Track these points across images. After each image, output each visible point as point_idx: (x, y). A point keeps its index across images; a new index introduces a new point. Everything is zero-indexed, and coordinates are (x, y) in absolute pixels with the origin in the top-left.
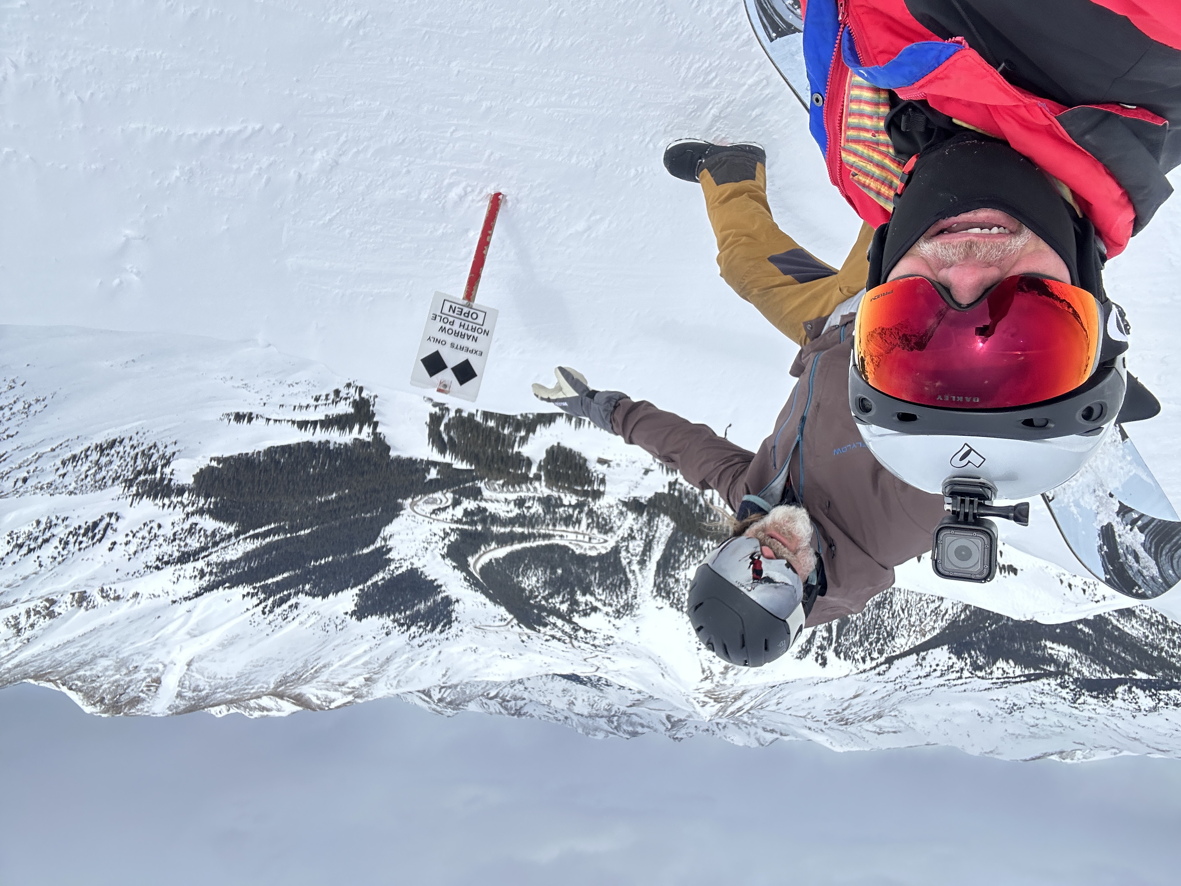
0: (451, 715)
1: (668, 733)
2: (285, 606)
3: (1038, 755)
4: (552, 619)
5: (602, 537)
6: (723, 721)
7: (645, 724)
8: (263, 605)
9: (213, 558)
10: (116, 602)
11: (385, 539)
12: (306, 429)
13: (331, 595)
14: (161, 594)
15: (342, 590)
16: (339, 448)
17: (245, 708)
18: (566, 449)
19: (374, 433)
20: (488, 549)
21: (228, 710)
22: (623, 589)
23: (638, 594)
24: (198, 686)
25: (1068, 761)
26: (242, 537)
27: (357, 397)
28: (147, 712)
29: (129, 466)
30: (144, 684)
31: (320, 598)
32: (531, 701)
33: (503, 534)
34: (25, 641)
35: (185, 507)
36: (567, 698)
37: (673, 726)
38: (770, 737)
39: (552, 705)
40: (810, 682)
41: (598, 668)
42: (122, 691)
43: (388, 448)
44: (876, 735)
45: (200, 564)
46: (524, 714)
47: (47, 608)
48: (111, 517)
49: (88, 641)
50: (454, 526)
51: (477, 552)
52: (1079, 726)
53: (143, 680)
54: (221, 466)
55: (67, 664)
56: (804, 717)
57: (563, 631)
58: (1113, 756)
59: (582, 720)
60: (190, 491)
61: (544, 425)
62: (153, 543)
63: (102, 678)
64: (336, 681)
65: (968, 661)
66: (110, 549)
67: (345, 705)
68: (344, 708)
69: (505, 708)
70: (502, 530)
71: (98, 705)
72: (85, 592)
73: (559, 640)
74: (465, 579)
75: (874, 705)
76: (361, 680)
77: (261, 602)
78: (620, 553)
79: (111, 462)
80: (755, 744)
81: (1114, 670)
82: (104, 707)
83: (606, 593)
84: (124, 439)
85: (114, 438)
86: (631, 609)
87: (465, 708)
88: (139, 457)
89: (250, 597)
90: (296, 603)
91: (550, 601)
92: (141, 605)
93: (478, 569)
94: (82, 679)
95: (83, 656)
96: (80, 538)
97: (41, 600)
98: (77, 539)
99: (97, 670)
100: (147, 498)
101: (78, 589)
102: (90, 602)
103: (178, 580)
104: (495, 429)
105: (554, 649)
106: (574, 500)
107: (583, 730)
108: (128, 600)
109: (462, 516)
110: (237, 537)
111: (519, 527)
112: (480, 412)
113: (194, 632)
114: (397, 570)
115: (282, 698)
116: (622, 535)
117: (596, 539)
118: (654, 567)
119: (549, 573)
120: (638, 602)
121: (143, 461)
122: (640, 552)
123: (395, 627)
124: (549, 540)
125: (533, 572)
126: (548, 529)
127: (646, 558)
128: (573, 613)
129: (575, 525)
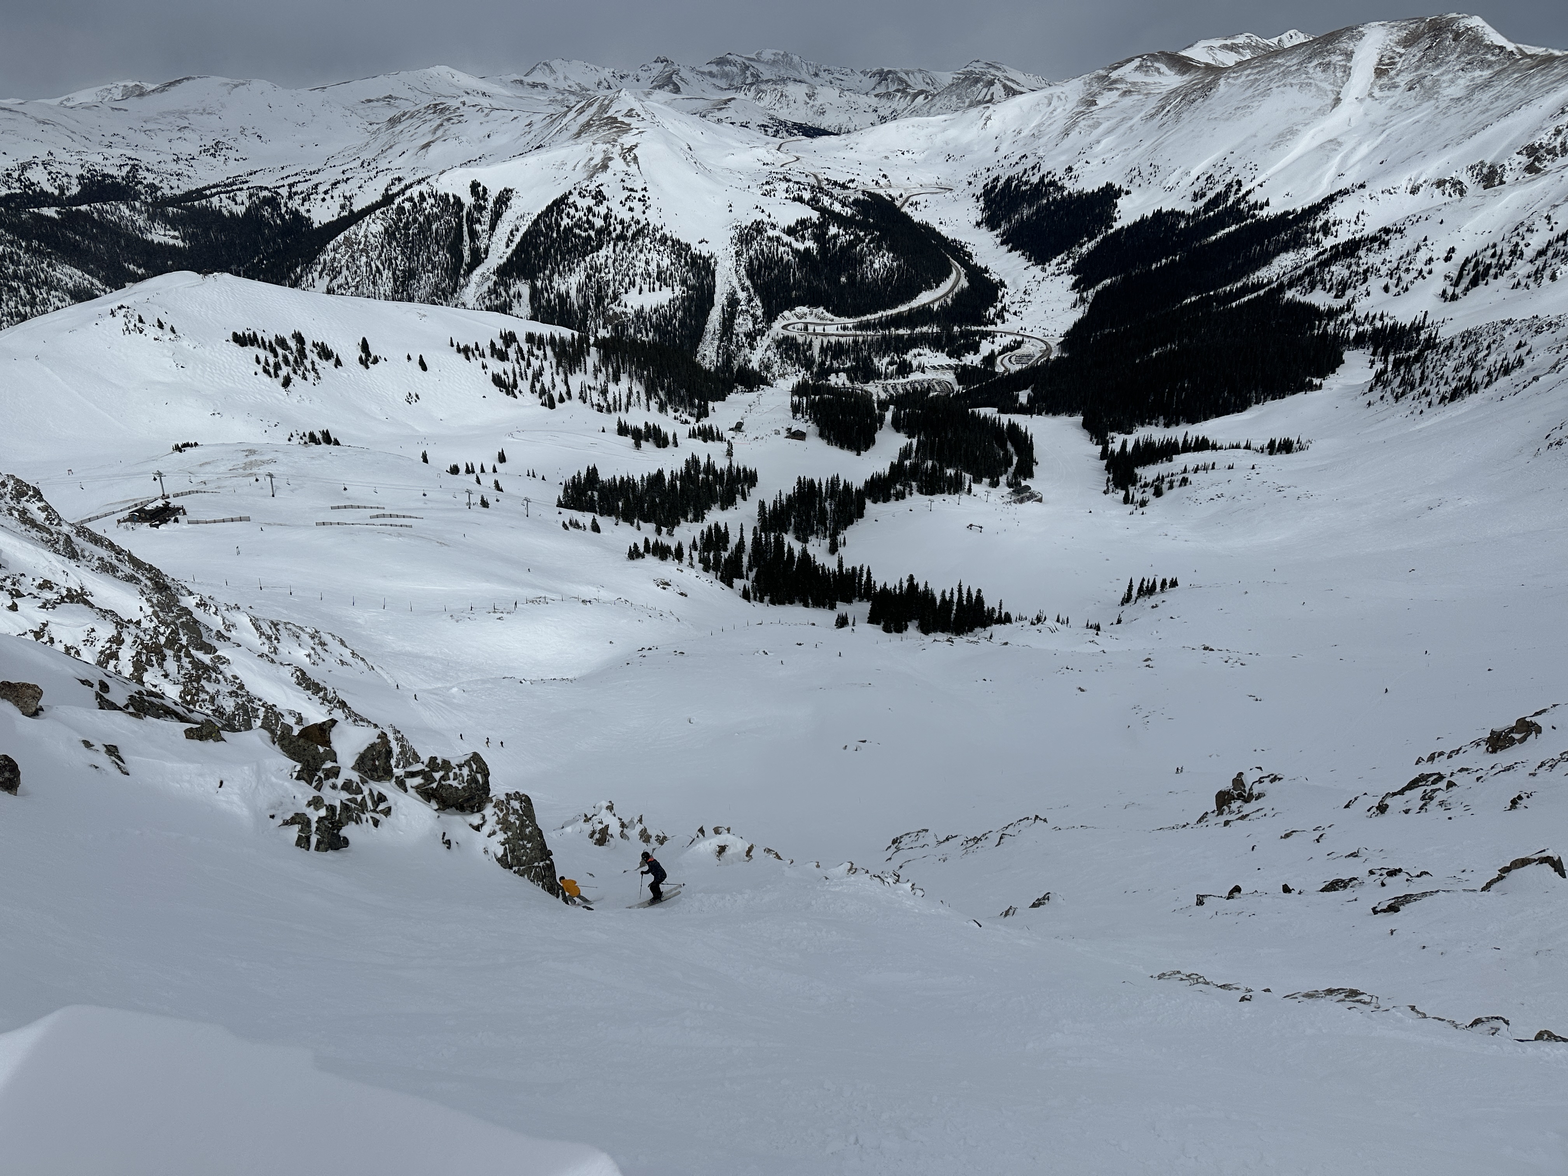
0: (974, 64)
1: (676, 67)
2: (1211, 195)
3: (172, 88)
4: (848, 211)
5: (791, 334)
6: (602, 93)
7: (708, 77)
8: (1241, 194)
9: (1311, 253)
10: (1442, 177)
11: (1083, 300)
12: (1197, 438)
13: (1150, 215)
14: (1380, 195)
15: (1135, 223)
16: (1151, 419)
17: (1257, 46)
18: (848, 448)
19: (1104, 443)
20: (942, 300)
21: (1280, 40)
22: (756, 263)
23: (734, 259)
24: (1324, 71)
25: (131, 84)
26: (1275, 285)
27: (1131, 490)
28: (1393, 27)
29: (1431, 366)
30: (1399, 66)
31: (1164, 211)
32: (867, 94)
33: (923, 324)
35: (1354, 320)
36: (817, 103)
37: (670, 78)
38: (538, 77)
39: (838, 91)
40: (491, 159)
41: (778, 150)
42: (1428, 53)
43: (1085, 425)
44: (394, 95)
45: (1328, 242)
46: (874, 75)
47: (1538, 159)
48: (1454, 293)
49: (1479, 119)
50: (991, 328)
51: (957, 294)
52: (122, 134)
53: (1401, 71)
54: (1308, 379)
55: (1507, 83)
56: (493, 109)
57: (832, 196)
58: (70, 96)
59: (796, 75)
60: (1346, 342)
61: (880, 476)
62: (1394, 265)
63: (1457, 68)
64: (1136, 96)
65: (283, 210)
66: (1452, 250)
67: (1121, 65)
68: (1122, 60)
69: (901, 81)
70: (925, 329)
71: (1463, 29)
72: (1485, 188)
73: (835, 183)
74: (970, 256)
75: (400, 137)
76: (1101, 102)
77: (1244, 196)
78: (764, 313)
79: (1456, 370)
80: (556, 64)
81: (87, 216)
82: (1454, 27)
83: (777, 255)
84: (1440, 403)
85: (1454, 404)
86: (742, 236)
87: (956, 76)
88: (1418, 381)
89: (1259, 203)
90: (1196, 201)
91: (852, 237)
92: (1407, 177)
93: (954, 272)
94: (1484, 64)
95: (1486, 96)
96: (1494, 261)
97: (1547, 169)
98: (1499, 260)
99: (1464, 81)
100: (1405, 325)
101: (1496, 190)
102: (1477, 174)
103: (1358, 217)
104: (944, 465)
105: (841, 169)
106: (833, 380)
107: (792, 59)
108: (1425, 182)
109: (980, 342)
110: (1281, 284)
111: (903, 335)
112: (967, 487)
113: (1333, 147)
114: (1062, 259)
115: (1207, 65)
116: (764, 338)
117: (798, 329)
118: (716, 297)
119: (857, 276)
120: (734, 247)
121: (1413, 376)
122: (737, 317)
123: (1060, 179)
124: (862, 321)
125: (878, 275)
126: (863, 336)
127: (729, 310)
128: (819, 222)
129: (828, 344)
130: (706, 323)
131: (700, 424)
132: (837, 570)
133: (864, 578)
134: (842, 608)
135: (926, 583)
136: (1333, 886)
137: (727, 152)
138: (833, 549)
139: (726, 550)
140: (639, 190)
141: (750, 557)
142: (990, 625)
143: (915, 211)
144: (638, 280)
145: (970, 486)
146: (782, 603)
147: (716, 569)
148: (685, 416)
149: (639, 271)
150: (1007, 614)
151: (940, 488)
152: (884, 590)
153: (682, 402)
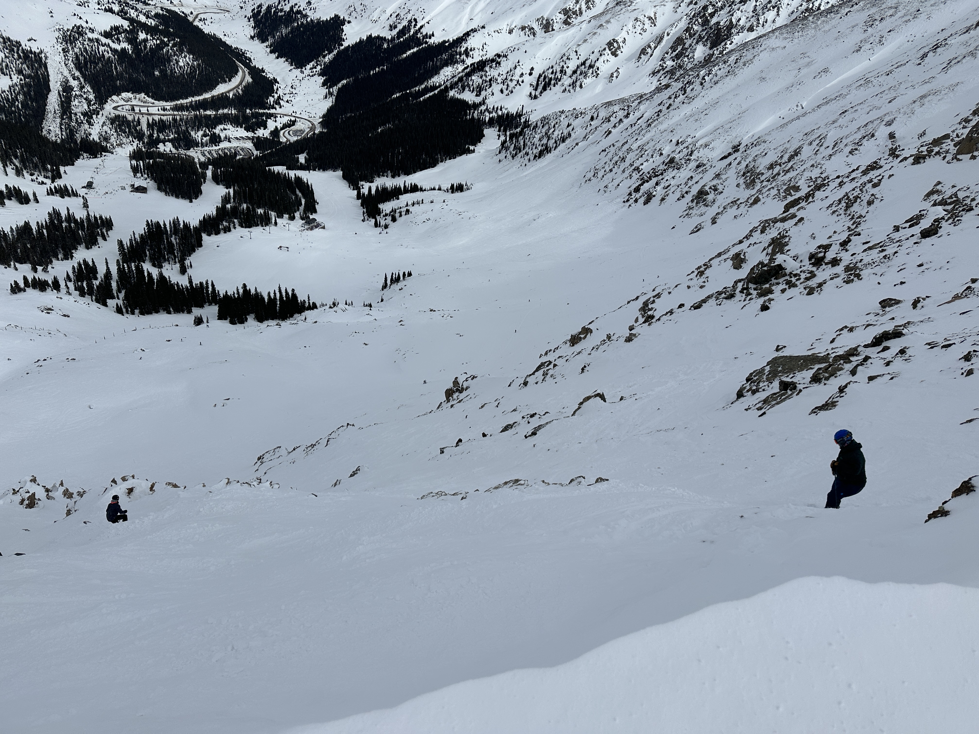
2: (400, 27)
4: (151, 22)
5: (122, 113)
8: (417, 27)
9: (460, 67)
10: (523, 25)
11: (331, 94)
12: (411, 184)
13: (365, 38)
14: (493, 34)
15: (356, 43)
16: (383, 173)
18: (182, 197)
19: (358, 189)
20: (235, 90)
22: (81, 58)
26: (443, 87)
27: (378, 218)
29: (528, 138)
31: (373, 36)
33: (224, 107)
35: (487, 109)
43: (345, 177)
45: (469, 61)
47: (569, 17)
48: (535, 95)
50: (272, 111)
51: (245, 87)
54: (467, 147)
57: (137, 10)
60: (484, 124)
61: (210, 217)
62: (504, 77)
66: (532, 69)
70: (226, 111)
72: (545, 32)
74: (250, 60)
77: (420, 29)
78: (95, 97)
79: (540, 140)
83: (99, 52)
84: (534, 159)
85: (541, 160)
86: (66, 37)
88: (522, 147)
89: (428, 34)
90: (391, 30)
91: (158, 42)
92: (506, 23)
93: (240, 70)
96: (553, 76)
97: (573, 23)
98: (555, 75)
100: (513, 113)
101: (550, 34)
102: (541, 24)
103: (483, 46)
104: (255, 206)
106: (161, 147)
108: (515, 27)
109: (267, 121)
110: (446, 87)
111: (210, 115)
112: (273, 221)
113: (465, 1)
114: (313, 65)
116: (98, 116)
117: (126, 110)
118: (52, 84)
119: (167, 71)
120: (60, 45)
121: (520, 144)
122: (73, 100)
123: (304, 10)
124: (176, 104)
125: (184, 71)
126: (180, 115)
127: (65, 94)
128: (130, 29)
129: (153, 122)
130: (46, 105)
131: (56, 184)
132: (188, 285)
133: (210, 289)
134: (197, 312)
135: (256, 288)
136: (506, 429)
138: (183, 271)
139: (96, 279)
141: (117, 282)
142: (304, 312)
143: (204, 26)
145: (276, 220)
146: (149, 313)
147: (90, 293)
148: (41, 179)
150: (314, 303)
151: (255, 222)
152: (226, 296)
153: (36, 167)
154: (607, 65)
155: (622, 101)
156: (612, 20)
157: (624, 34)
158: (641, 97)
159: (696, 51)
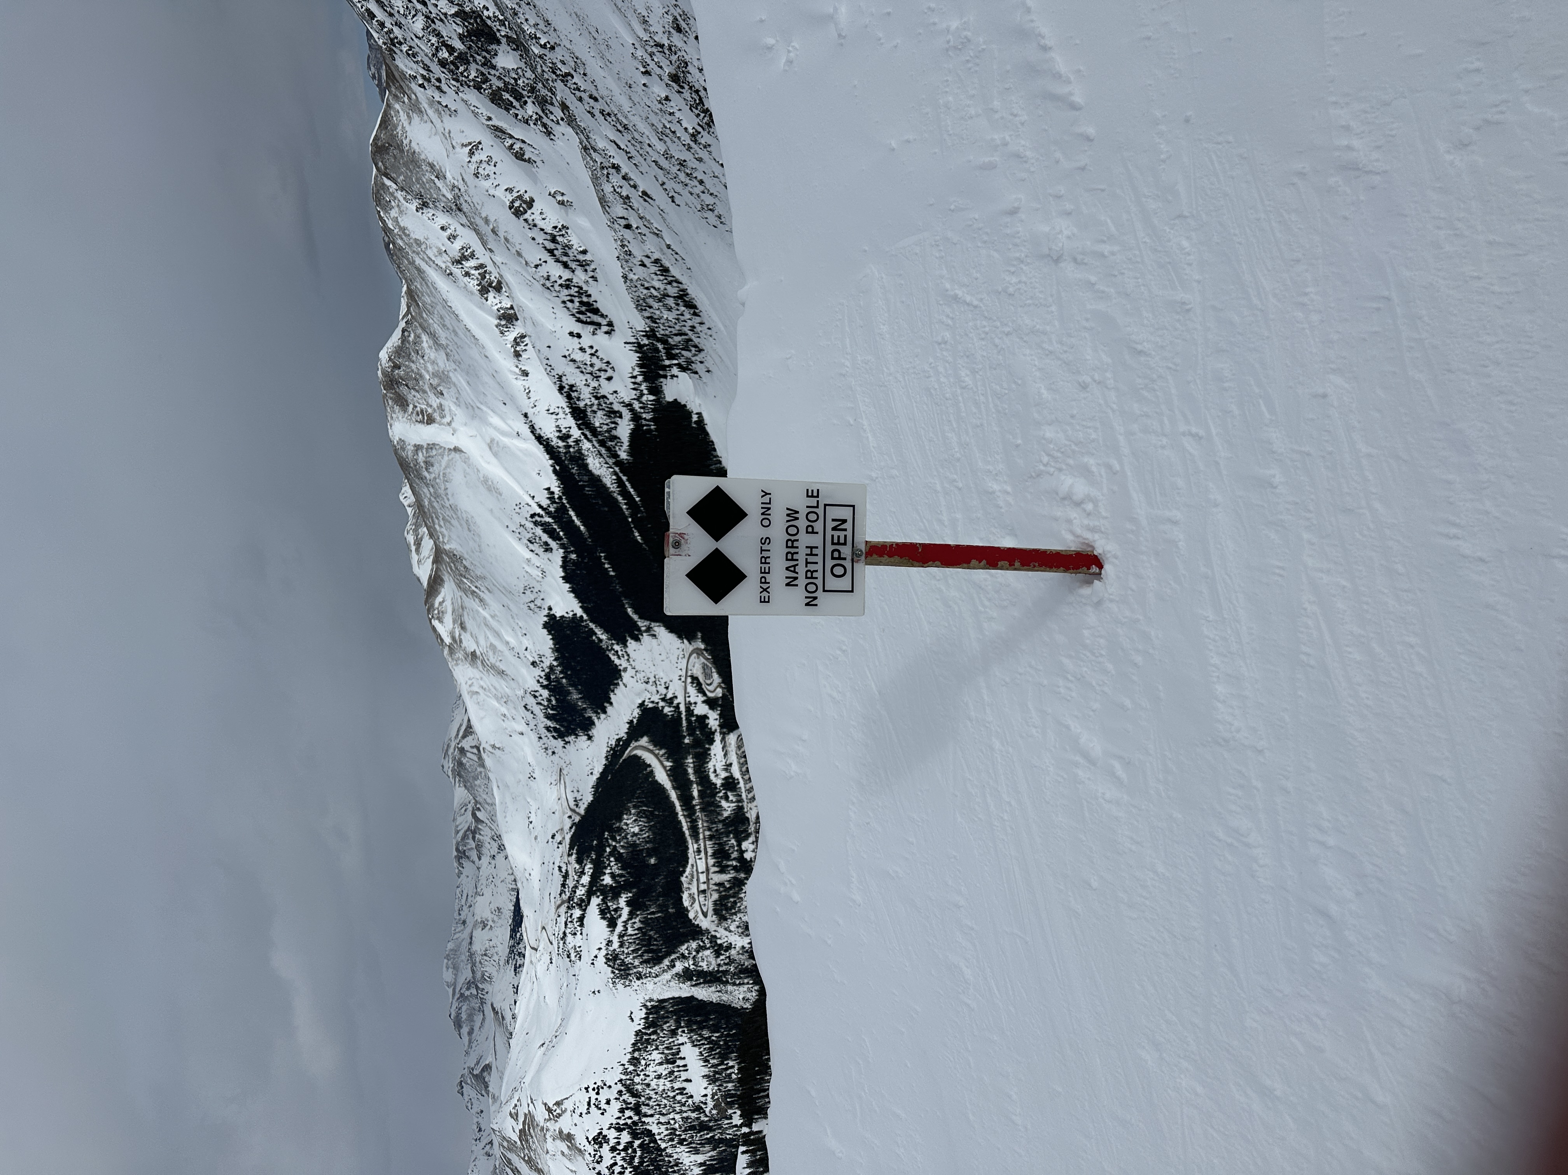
0: (446, 769)
1: (466, 1071)
2: (545, 537)
4: (589, 868)
5: (710, 907)
6: (497, 1151)
7: (474, 1035)
8: (542, 512)
9: (586, 445)
10: (512, 355)
11: (649, 629)
13: (568, 585)
14: (532, 400)
15: (577, 597)
17: (415, 524)
20: (662, 759)
21: (409, 506)
22: (646, 956)
23: (644, 981)
24: (432, 466)
26: (617, 469)
28: (392, 418)
29: (670, 329)
30: (424, 407)
31: (563, 574)
32: (478, 868)
33: (686, 773)
34: (448, 271)
35: (638, 399)
36: (490, 917)
37: (476, 1076)
39: (478, 898)
41: (536, 950)
42: (411, 386)
45: (576, 433)
46: (461, 864)
47: (490, 285)
48: (607, 325)
49: (463, 336)
50: (682, 708)
51: (655, 746)
53: (428, 405)
54: (694, 425)
55: (431, 321)
57: (576, 887)
59: (465, 944)
60: (658, 401)
62: (589, 376)
63: (422, 361)
64: (466, 618)
66: (571, 334)
67: (439, 636)
68: (434, 637)
69: (465, 837)
70: (690, 771)
71: (391, 364)
72: (517, 319)
73: (563, 885)
74: (619, 740)
76: (472, 647)
77: (544, 509)
78: (694, 940)
79: (670, 309)
82: (389, 370)
83: (636, 934)
84: (699, 316)
85: (698, 305)
86: (621, 975)
87: (457, 785)
88: (683, 337)
89: (548, 496)
90: (552, 549)
91: (612, 859)
92: (515, 381)
93: (635, 752)
94: (418, 341)
95: (442, 335)
96: (576, 300)
97: (498, 276)
98: (575, 296)
99: (431, 354)
100: (638, 357)
101: (519, 311)
102: (507, 328)
103: (552, 414)
105: (550, 881)
107: (451, 950)
108: (517, 367)
109: (697, 715)
110: (616, 464)
111: (699, 791)
113: (495, 445)
114: (614, 655)
115: (435, 561)
116: (718, 936)
117: (705, 900)
118: (685, 995)
119: (648, 848)
120: (633, 983)
121: (679, 342)
122: (701, 969)
123: (543, 671)
124: (690, 835)
125: (645, 826)
126: (704, 831)
127: (695, 979)
128: (601, 895)
129: (717, 866)
130: (712, 1002)
137: (542, 1004)
140: (588, 1095)
143: (584, 801)
144: (677, 1085)
149: (669, 1085)
154: (549, 214)
155: (595, 179)
156: (484, 215)
157: (500, 193)
158: (585, 149)
159: (506, 66)
